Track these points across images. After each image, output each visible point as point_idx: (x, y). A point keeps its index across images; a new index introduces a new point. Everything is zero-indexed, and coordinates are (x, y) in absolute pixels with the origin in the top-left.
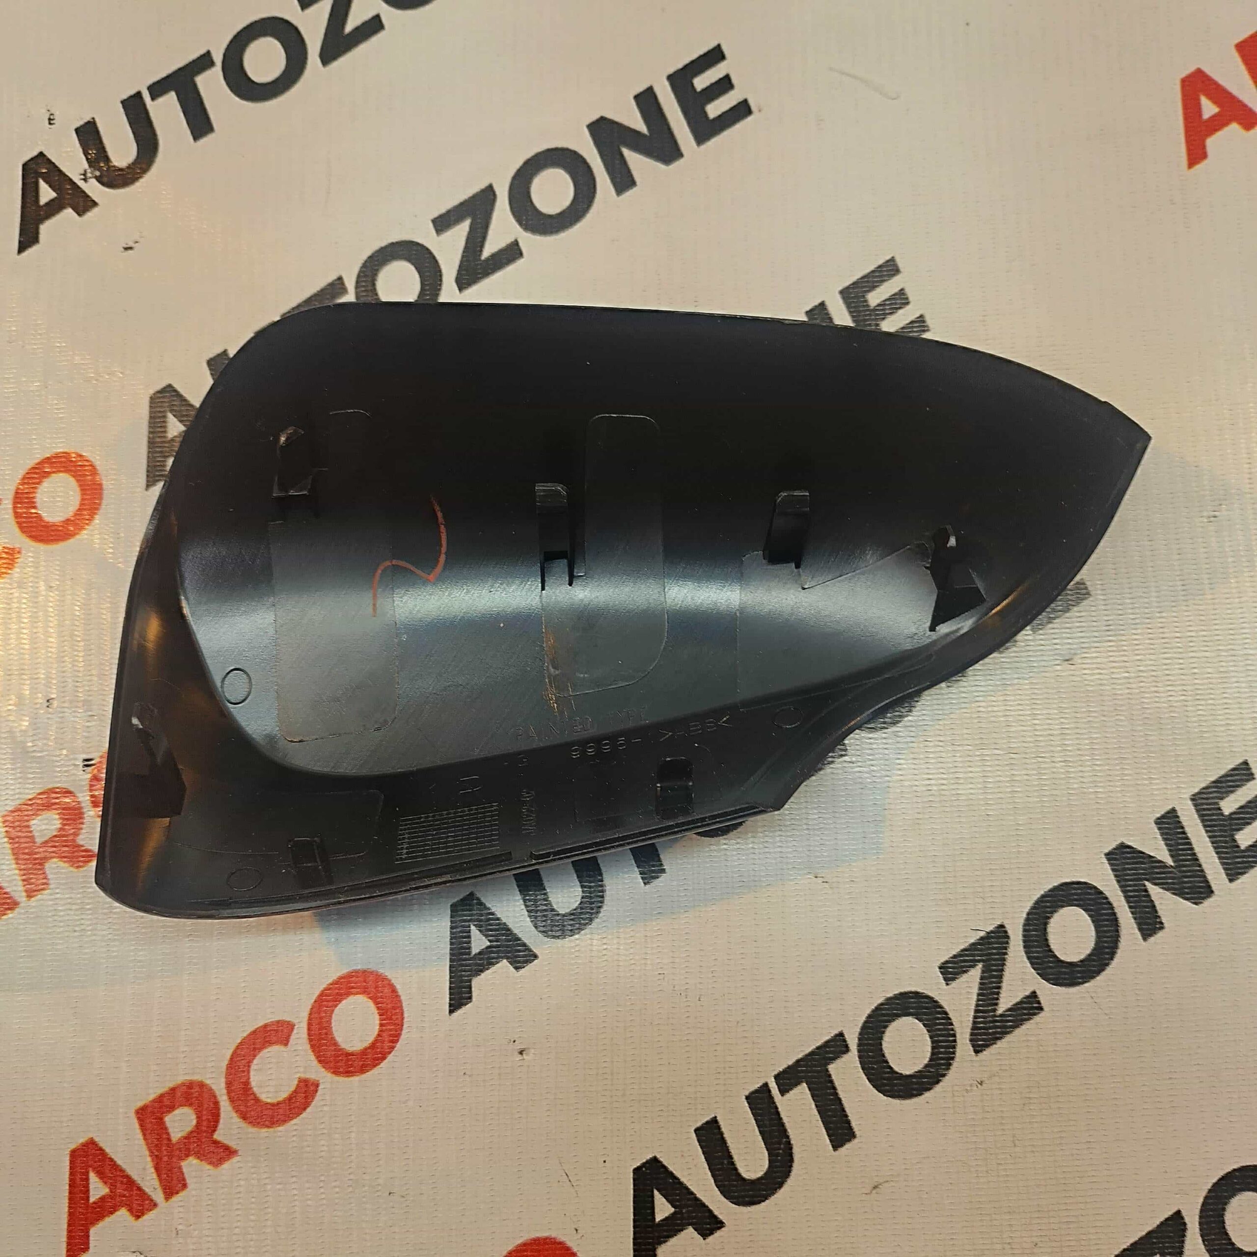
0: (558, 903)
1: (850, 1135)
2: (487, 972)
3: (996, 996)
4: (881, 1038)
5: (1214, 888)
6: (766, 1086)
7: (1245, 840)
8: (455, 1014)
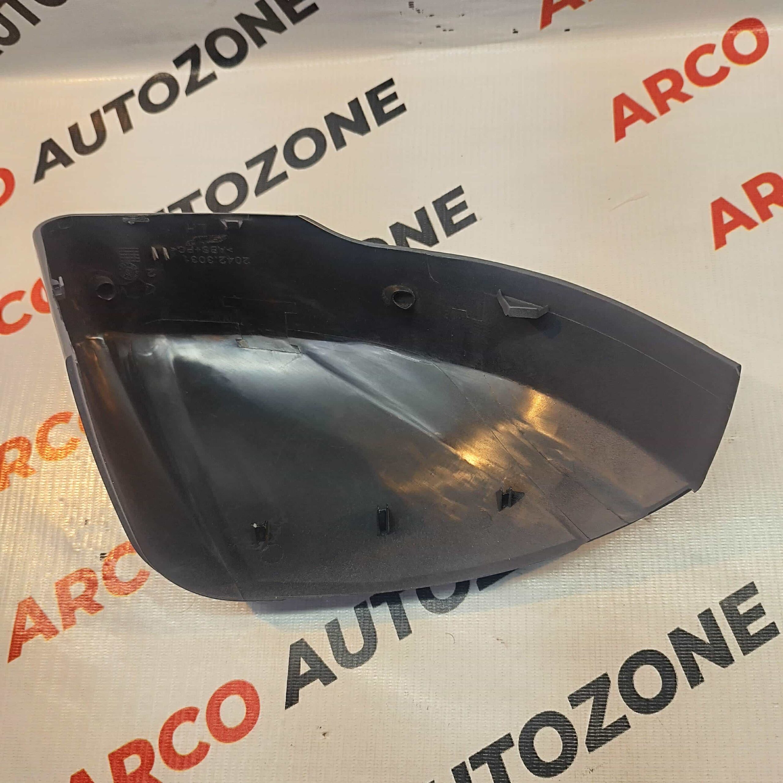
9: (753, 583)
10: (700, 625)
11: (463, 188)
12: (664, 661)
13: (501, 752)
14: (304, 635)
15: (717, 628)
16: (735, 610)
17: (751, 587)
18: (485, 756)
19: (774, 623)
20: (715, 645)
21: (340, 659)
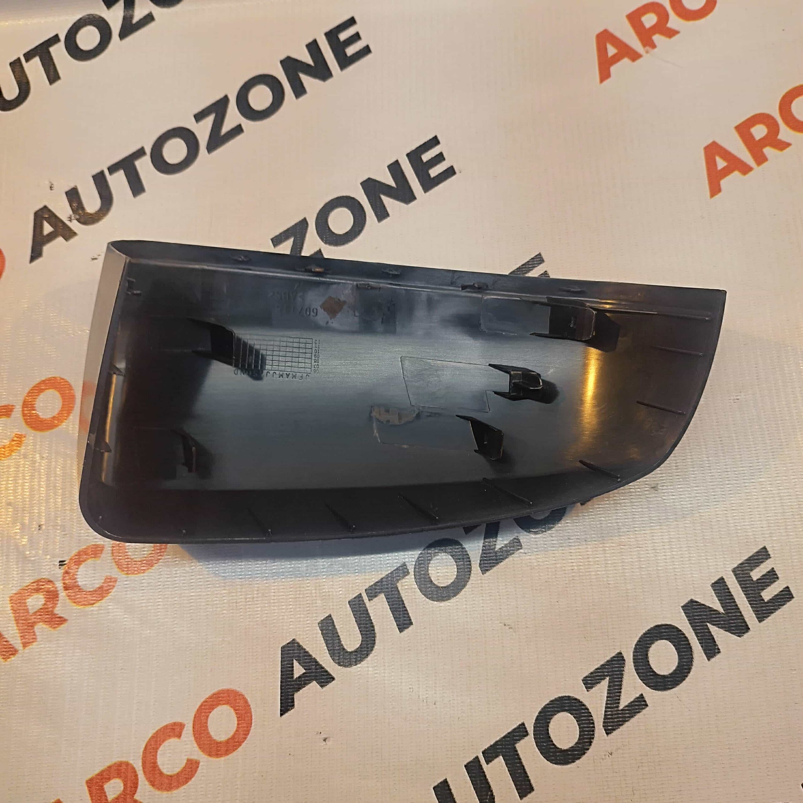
0: (347, 645)
1: (531, 789)
2: (304, 689)
3: (618, 698)
4: (548, 726)
5: (750, 627)
6: (477, 758)
7: (767, 595)
8: (283, 716)
9: (765, 548)
10: (714, 595)
11: (439, 138)
12: (679, 634)
13: (516, 743)
14: (296, 635)
15: (731, 597)
16: (748, 577)
17: (763, 552)
18: (498, 749)
19: (788, 587)
20: (730, 615)
21: (337, 658)
